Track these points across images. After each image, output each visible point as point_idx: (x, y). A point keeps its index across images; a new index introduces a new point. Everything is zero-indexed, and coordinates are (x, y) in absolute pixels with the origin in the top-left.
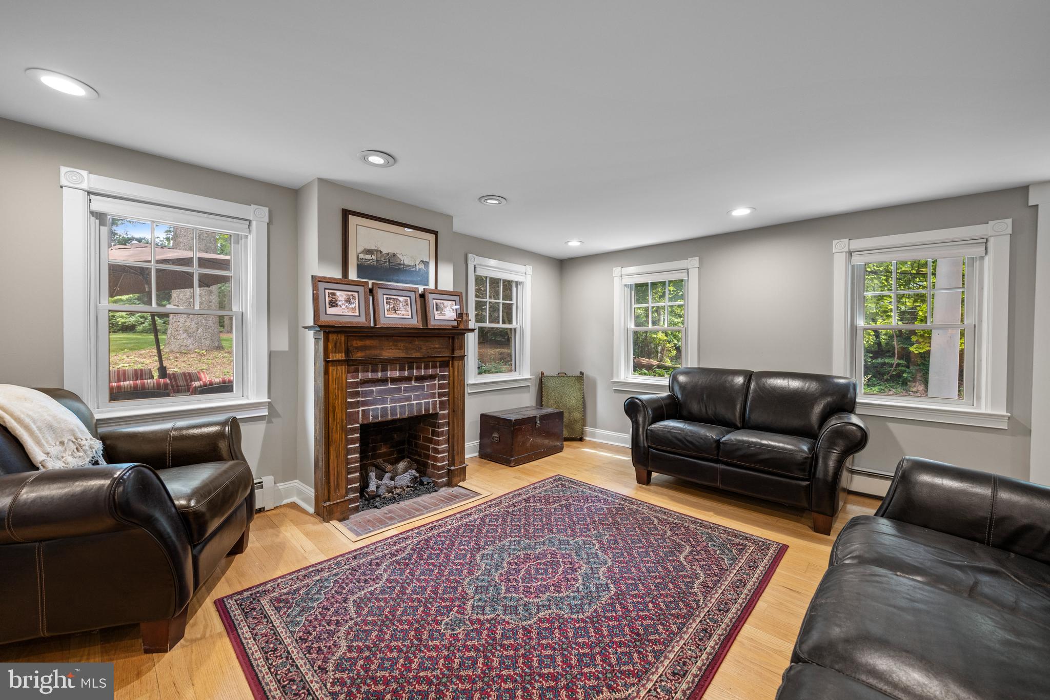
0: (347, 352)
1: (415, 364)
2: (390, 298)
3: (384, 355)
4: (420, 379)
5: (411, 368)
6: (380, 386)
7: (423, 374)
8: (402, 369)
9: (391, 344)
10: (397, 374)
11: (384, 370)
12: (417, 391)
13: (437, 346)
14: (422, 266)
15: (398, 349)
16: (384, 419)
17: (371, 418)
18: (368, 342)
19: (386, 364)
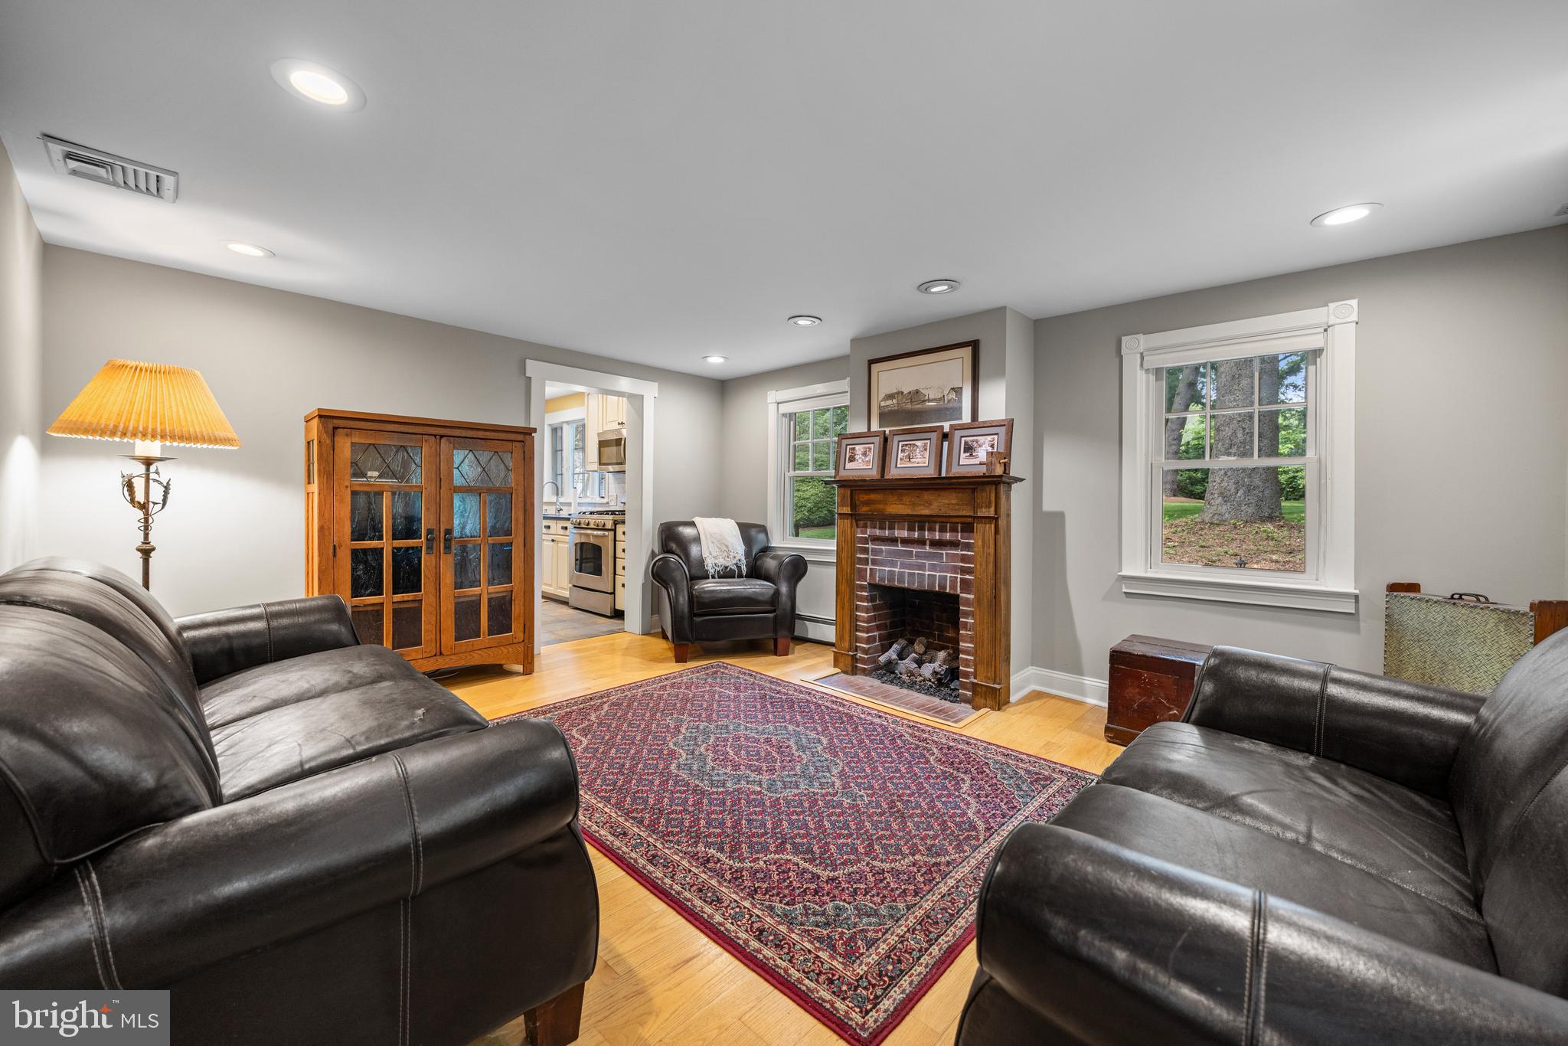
0: (853, 506)
1: (927, 524)
2: (906, 445)
3: (888, 510)
4: (935, 544)
5: (922, 529)
6: (889, 545)
7: (937, 538)
8: (911, 529)
9: (896, 498)
10: (905, 534)
11: (891, 528)
12: (932, 560)
13: (954, 502)
14: (953, 396)
15: (903, 504)
16: (891, 584)
17: (877, 578)
18: (873, 496)
19: (894, 520)
